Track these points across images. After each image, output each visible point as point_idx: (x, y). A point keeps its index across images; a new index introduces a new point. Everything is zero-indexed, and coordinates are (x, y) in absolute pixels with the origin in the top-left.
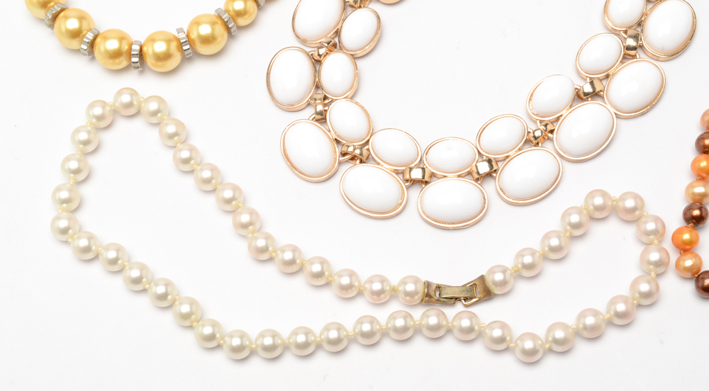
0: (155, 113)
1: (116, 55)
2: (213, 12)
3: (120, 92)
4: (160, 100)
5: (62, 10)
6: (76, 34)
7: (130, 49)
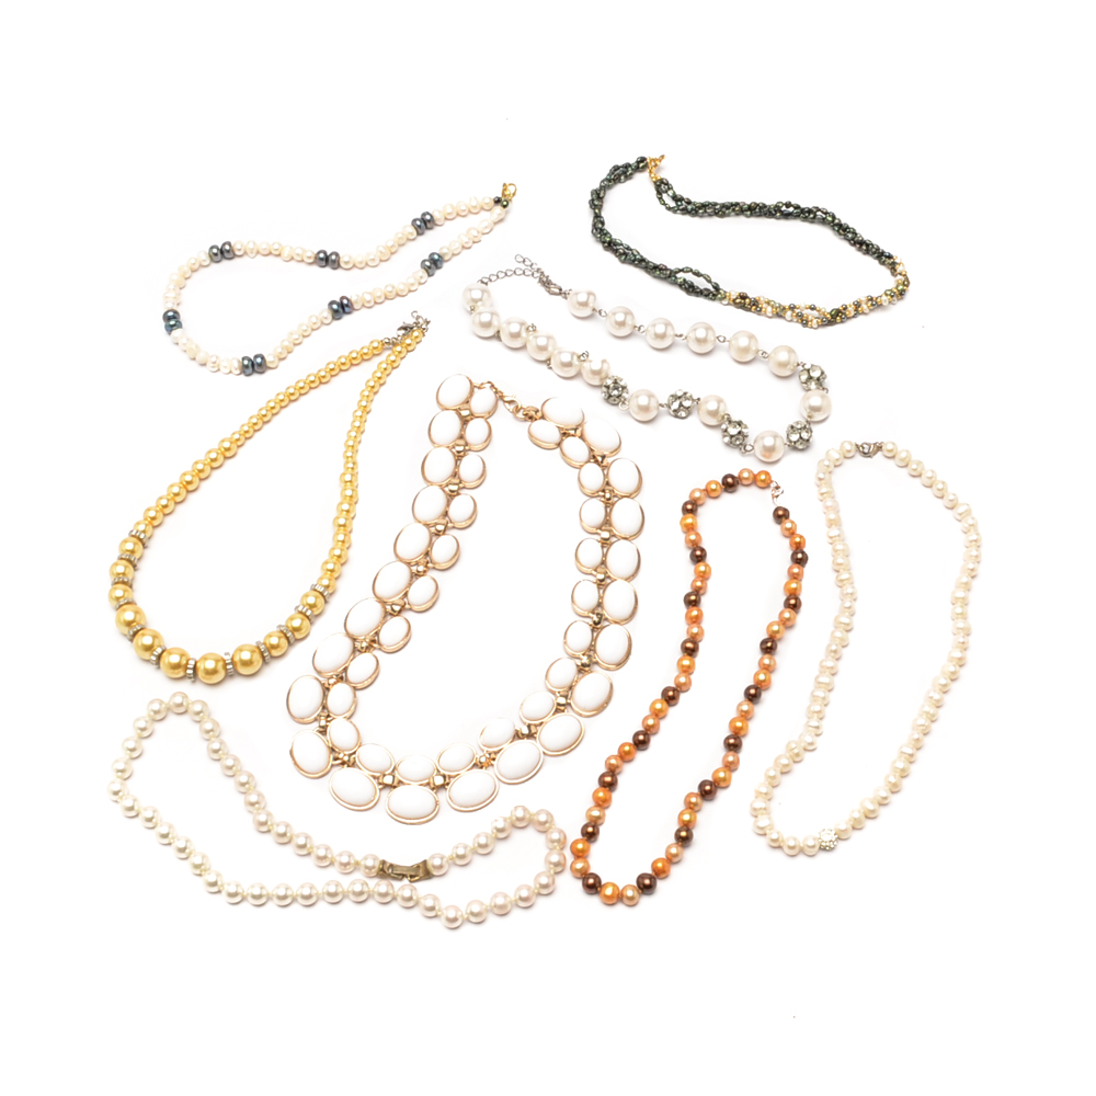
0: (198, 713)
1: (176, 667)
2: (254, 644)
3: (174, 695)
4: (204, 704)
5: (142, 629)
6: (149, 648)
7: (187, 663)
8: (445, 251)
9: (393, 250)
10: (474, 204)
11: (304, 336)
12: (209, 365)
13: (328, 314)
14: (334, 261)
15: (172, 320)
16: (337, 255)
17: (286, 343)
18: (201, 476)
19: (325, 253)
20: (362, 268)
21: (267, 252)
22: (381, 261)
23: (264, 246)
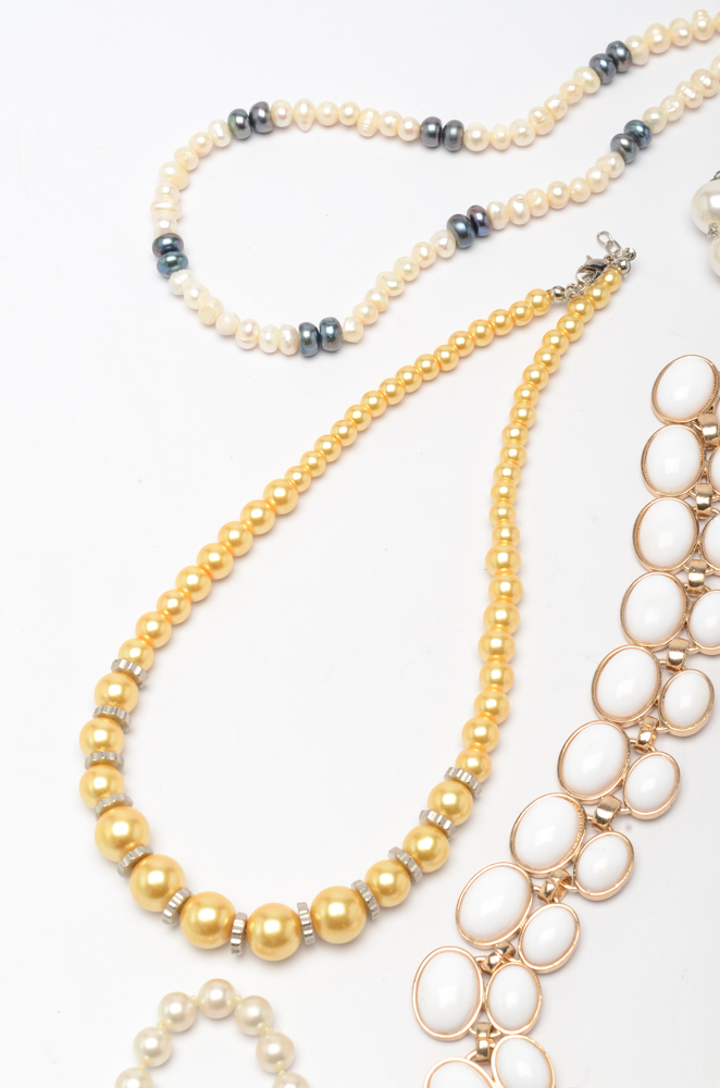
0: (254, 1022)
1: (211, 929)
2: (349, 885)
3: (210, 985)
4: (263, 1003)
5: (145, 856)
6: (160, 893)
7: (231, 925)
8: (655, 116)
9: (559, 116)
10: (702, 24)
11: (407, 282)
12: (241, 337)
13: (447, 240)
14: (454, 139)
15: (170, 253)
16: (459, 126)
17: (376, 297)
18: (236, 550)
19: (438, 123)
20: (503, 151)
21: (331, 121)
22: (538, 136)
23: (327, 111)
